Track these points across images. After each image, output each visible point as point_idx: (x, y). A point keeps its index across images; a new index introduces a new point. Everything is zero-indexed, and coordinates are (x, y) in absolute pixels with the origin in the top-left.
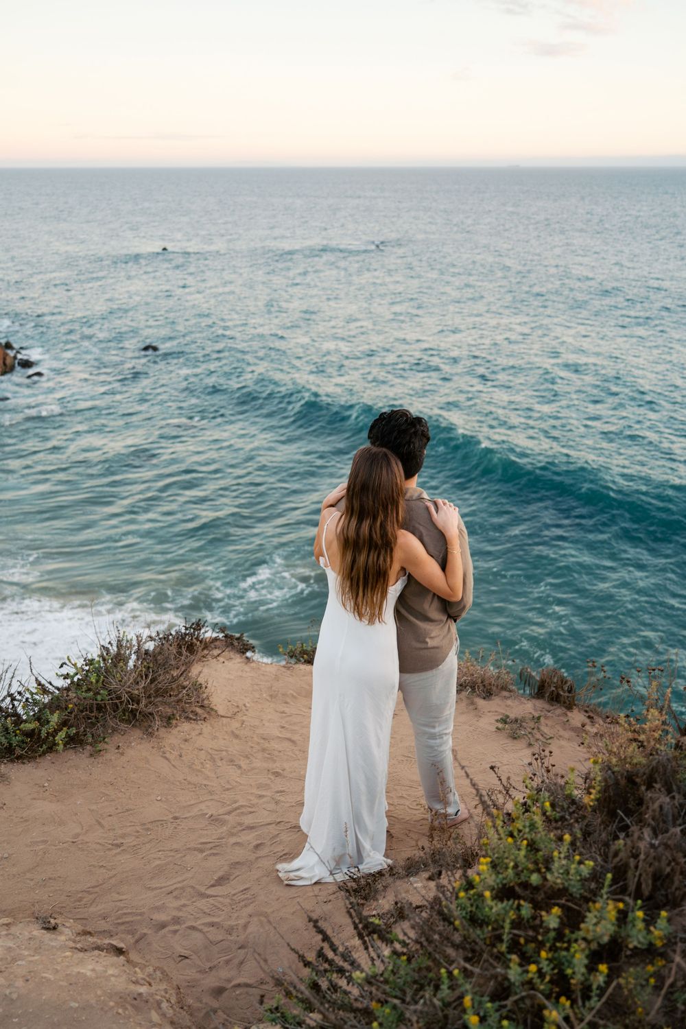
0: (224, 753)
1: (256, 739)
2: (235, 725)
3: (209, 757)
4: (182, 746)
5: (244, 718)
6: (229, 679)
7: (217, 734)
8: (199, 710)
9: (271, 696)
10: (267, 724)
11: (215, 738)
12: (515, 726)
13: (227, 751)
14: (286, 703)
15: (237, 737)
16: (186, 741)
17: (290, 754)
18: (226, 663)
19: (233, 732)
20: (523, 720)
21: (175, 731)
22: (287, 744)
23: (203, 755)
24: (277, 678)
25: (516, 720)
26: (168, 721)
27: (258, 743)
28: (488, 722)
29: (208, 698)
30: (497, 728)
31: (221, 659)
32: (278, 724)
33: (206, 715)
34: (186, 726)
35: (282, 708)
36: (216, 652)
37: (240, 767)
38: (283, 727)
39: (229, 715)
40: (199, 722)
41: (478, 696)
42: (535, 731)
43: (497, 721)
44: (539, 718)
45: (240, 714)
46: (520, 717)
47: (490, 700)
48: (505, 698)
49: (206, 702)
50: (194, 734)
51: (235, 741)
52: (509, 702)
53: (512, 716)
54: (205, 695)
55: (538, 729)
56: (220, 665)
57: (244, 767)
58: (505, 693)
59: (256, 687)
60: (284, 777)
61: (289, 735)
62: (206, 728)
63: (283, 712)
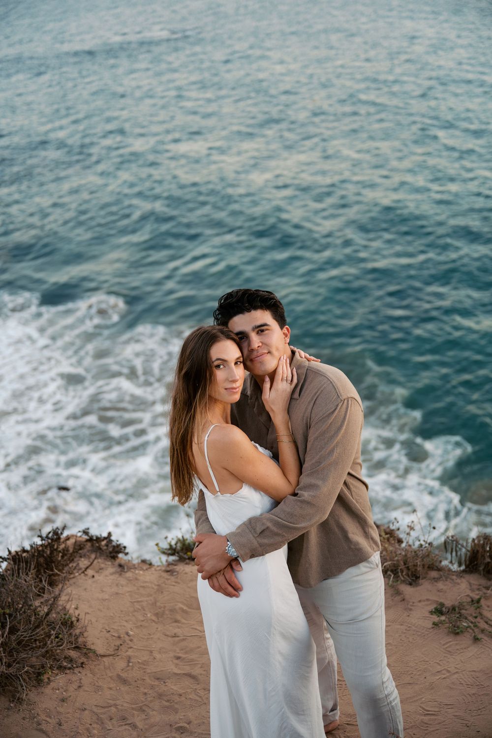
0: (113, 709)
1: (148, 681)
2: (121, 664)
3: (95, 718)
4: (60, 709)
5: (130, 653)
6: (104, 600)
7: (100, 684)
8: (73, 654)
9: (157, 615)
10: (158, 656)
11: (98, 689)
12: (454, 616)
13: (115, 705)
14: (176, 621)
15: (124, 681)
16: (63, 700)
17: (193, 696)
18: (97, 577)
19: (119, 676)
20: (461, 606)
21: (48, 690)
22: (187, 682)
23: (87, 716)
24: (160, 590)
25: (454, 609)
26: (38, 678)
27: (152, 687)
28: (421, 617)
29: (82, 633)
30: (434, 624)
31: (90, 572)
32: (172, 654)
33: (83, 659)
34: (60, 680)
35: (172, 629)
36: (83, 563)
37: (134, 726)
38: (178, 658)
39: (111, 652)
40: (76, 670)
41: (403, 582)
42: (478, 619)
43: (431, 612)
44: (478, 601)
45: (123, 648)
46: (456, 604)
47: (417, 585)
48: (436, 580)
49: (80, 640)
50: (72, 688)
51: (124, 688)
52: (440, 585)
53: (448, 603)
54: (77, 632)
55: (481, 614)
56: (90, 581)
57: (140, 725)
58: (434, 574)
59: (137, 606)
60: (192, 733)
61: (187, 669)
62: (85, 676)
63: (175, 636)
